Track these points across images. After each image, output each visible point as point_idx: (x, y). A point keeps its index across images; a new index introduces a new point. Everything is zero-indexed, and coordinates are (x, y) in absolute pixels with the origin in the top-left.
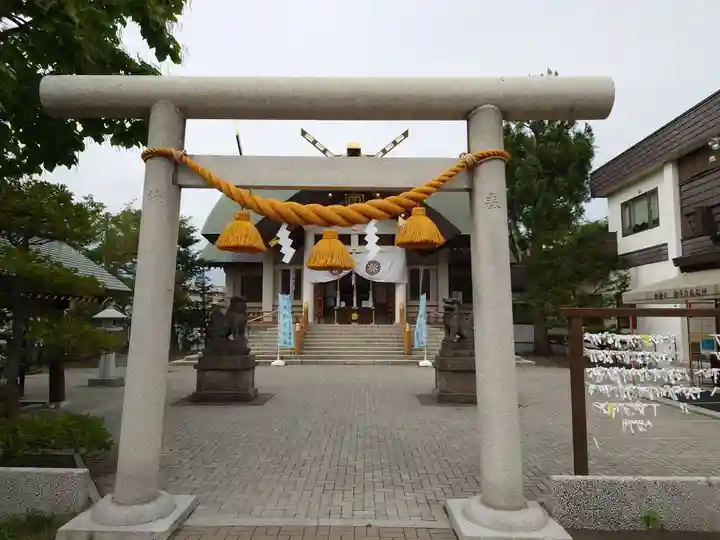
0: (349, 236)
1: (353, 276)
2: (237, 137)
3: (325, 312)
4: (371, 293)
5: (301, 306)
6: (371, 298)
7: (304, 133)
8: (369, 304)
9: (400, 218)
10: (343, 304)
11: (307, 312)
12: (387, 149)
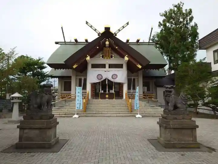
0: (105, 65)
1: (107, 80)
2: (62, 28)
3: (96, 94)
4: (113, 87)
5: (86, 92)
6: (113, 89)
7: (87, 23)
8: (113, 91)
9: (126, 57)
10: (102, 92)
11: (88, 95)
12: (120, 30)
